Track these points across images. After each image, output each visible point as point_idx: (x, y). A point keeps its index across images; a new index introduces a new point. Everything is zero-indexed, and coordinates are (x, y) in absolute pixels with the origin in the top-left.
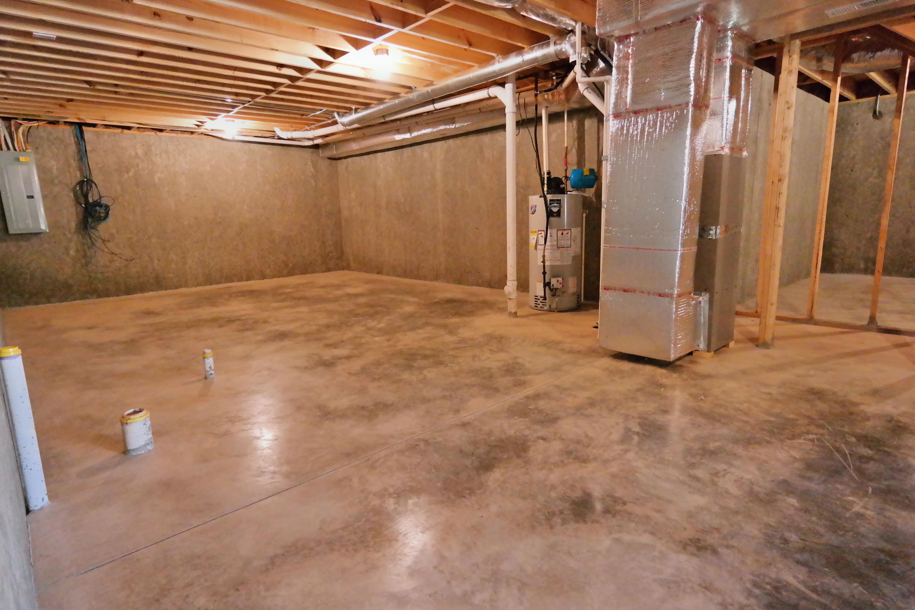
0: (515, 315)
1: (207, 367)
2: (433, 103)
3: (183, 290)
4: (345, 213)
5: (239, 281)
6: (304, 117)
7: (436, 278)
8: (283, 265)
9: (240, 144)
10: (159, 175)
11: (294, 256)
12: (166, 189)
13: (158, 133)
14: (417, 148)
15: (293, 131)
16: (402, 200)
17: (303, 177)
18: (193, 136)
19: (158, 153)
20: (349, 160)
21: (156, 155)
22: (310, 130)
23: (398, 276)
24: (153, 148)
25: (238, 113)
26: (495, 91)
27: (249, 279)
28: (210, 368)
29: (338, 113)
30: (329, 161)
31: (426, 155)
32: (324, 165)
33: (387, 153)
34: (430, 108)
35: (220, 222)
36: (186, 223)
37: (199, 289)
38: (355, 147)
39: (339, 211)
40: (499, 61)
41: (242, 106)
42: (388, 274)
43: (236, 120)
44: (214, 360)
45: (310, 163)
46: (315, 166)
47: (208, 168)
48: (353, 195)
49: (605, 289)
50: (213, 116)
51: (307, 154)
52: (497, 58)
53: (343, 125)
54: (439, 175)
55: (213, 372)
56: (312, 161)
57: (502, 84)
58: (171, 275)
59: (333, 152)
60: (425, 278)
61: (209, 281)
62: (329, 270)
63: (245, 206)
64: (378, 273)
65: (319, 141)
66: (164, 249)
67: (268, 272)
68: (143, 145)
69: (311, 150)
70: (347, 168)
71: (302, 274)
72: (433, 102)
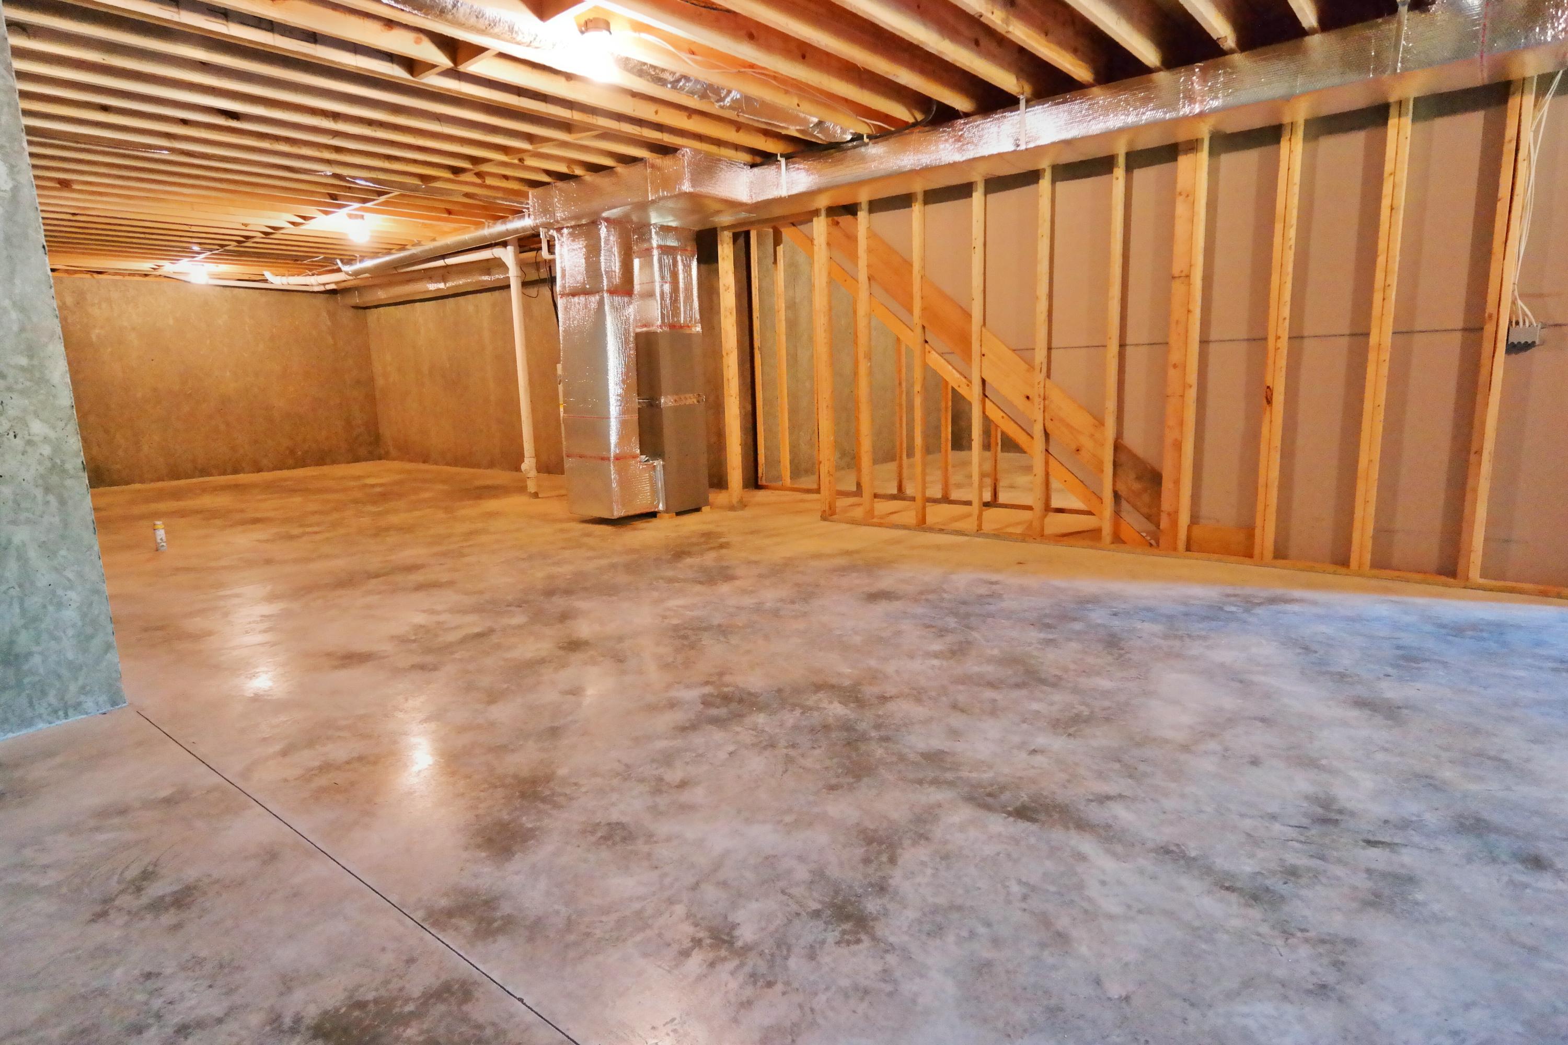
0: (536, 495)
1: (158, 538)
2: (444, 259)
3: (137, 486)
4: (380, 382)
5: (220, 475)
6: (299, 262)
7: (491, 465)
8: (287, 452)
9: (219, 288)
10: (97, 331)
11: (304, 441)
12: (109, 350)
13: (95, 275)
14: (461, 299)
15: (289, 275)
16: (448, 366)
17: (314, 333)
18: (147, 279)
19: (96, 302)
20: (381, 309)
21: (93, 305)
22: (313, 275)
23: (448, 464)
24: (89, 296)
25: (206, 258)
26: (498, 252)
27: (236, 471)
28: (161, 539)
29: (342, 260)
30: (355, 311)
31: (471, 308)
32: (346, 317)
33: (427, 303)
34: (440, 263)
35: (190, 394)
36: (139, 395)
37: (160, 484)
38: (382, 295)
39: (372, 379)
40: (488, 226)
41: (210, 253)
42: (436, 463)
43: (205, 264)
44: (166, 533)
45: (325, 314)
46: (332, 315)
47: (171, 322)
48: (388, 358)
49: (568, 456)
50: (174, 260)
51: (319, 301)
52: (487, 223)
53: (347, 273)
54: (486, 335)
55: (164, 544)
56: (328, 312)
57: (504, 244)
58: (118, 466)
59: (356, 300)
60: (477, 465)
61: (175, 474)
62: (357, 460)
63: (228, 374)
64: (424, 462)
65: (333, 287)
66: (107, 431)
67: (265, 462)
68: (73, 292)
69: (327, 295)
70: (378, 319)
71: (317, 465)
72: (443, 257)
